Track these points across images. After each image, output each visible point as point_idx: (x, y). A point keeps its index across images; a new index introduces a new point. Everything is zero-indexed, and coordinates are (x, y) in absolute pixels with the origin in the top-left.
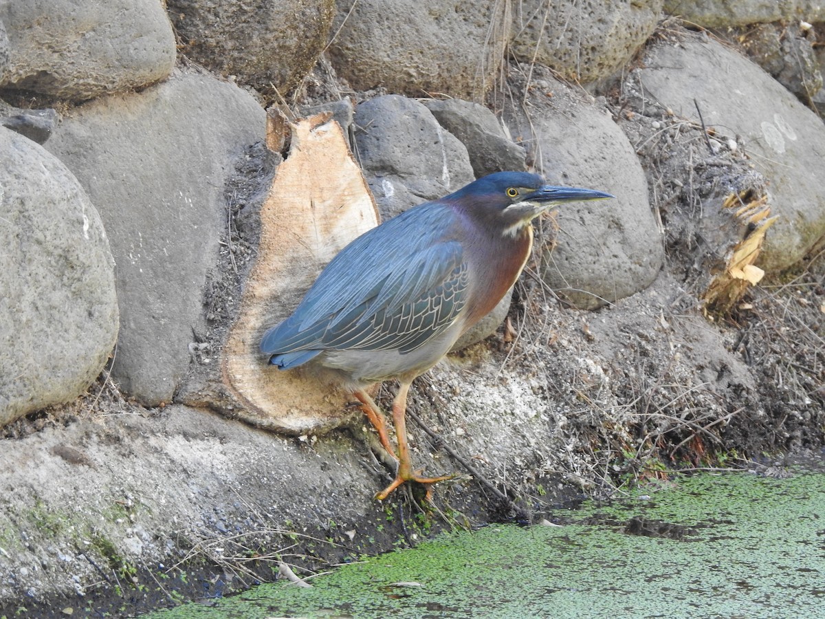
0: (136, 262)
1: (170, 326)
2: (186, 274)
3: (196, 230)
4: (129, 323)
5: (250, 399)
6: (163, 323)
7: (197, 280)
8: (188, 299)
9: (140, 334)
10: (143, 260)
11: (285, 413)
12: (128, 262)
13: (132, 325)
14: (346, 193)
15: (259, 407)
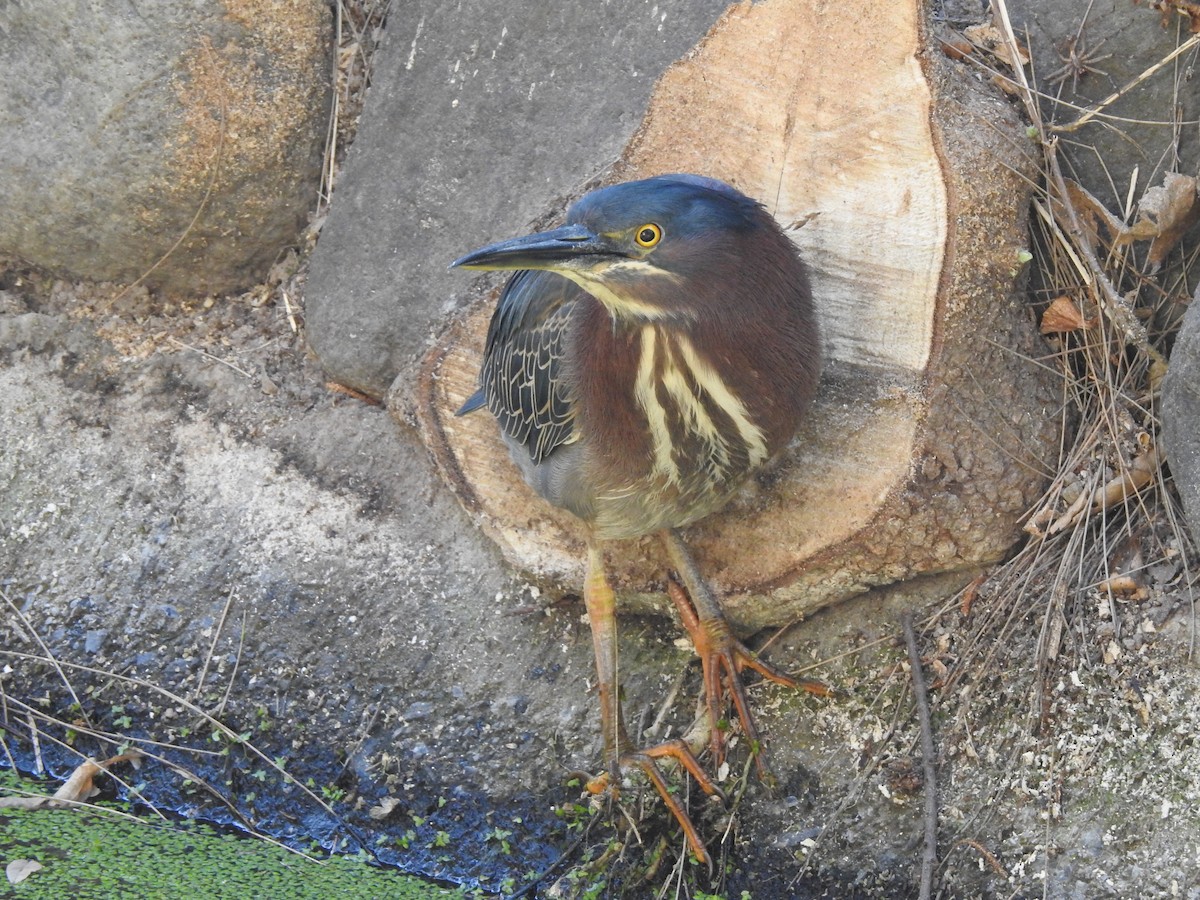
0: (459, 81)
1: (439, 241)
2: (544, 156)
3: (631, 79)
4: (356, 192)
5: (459, 454)
6: (425, 225)
7: (557, 176)
8: (515, 207)
9: (364, 225)
10: (476, 85)
11: (523, 520)
12: (444, 74)
13: (359, 199)
14: (874, 134)
15: (470, 479)
